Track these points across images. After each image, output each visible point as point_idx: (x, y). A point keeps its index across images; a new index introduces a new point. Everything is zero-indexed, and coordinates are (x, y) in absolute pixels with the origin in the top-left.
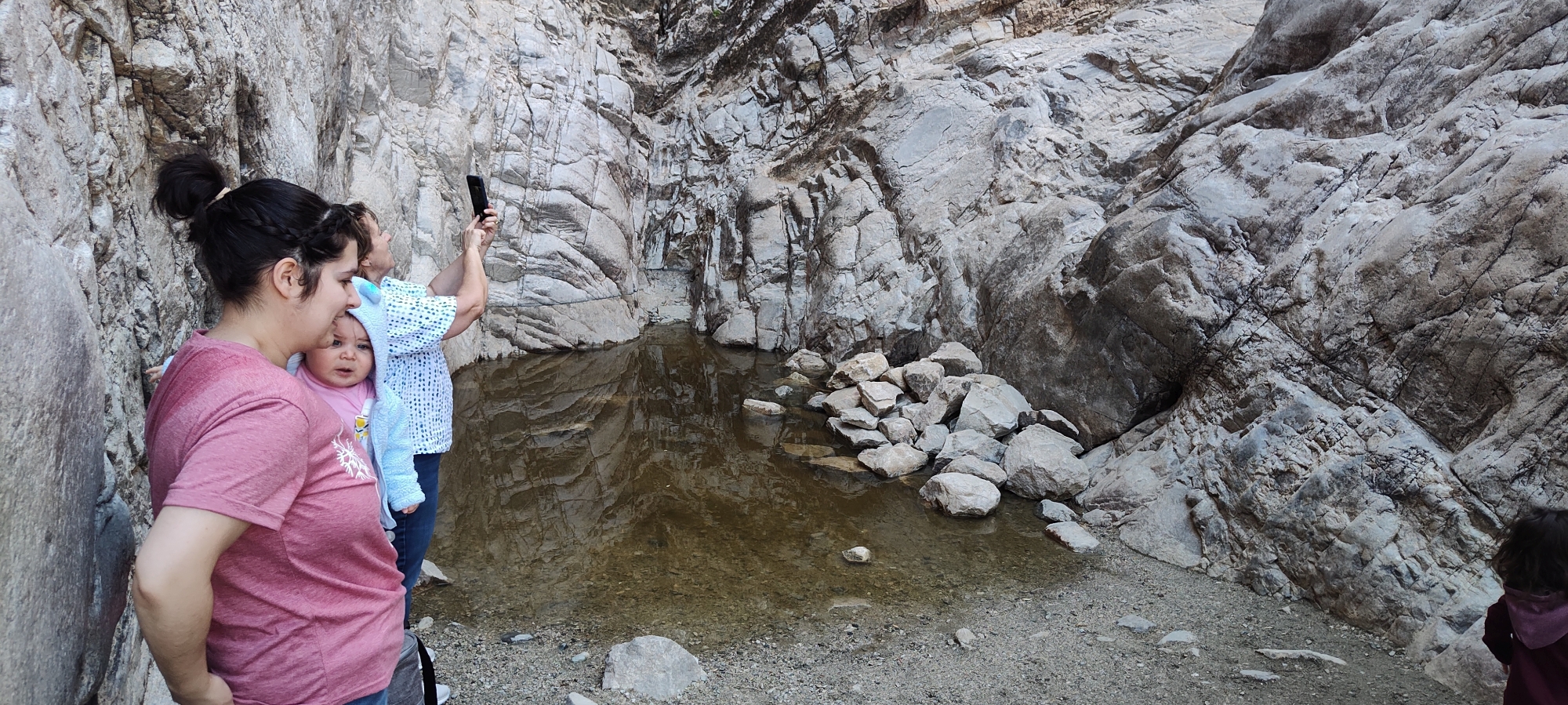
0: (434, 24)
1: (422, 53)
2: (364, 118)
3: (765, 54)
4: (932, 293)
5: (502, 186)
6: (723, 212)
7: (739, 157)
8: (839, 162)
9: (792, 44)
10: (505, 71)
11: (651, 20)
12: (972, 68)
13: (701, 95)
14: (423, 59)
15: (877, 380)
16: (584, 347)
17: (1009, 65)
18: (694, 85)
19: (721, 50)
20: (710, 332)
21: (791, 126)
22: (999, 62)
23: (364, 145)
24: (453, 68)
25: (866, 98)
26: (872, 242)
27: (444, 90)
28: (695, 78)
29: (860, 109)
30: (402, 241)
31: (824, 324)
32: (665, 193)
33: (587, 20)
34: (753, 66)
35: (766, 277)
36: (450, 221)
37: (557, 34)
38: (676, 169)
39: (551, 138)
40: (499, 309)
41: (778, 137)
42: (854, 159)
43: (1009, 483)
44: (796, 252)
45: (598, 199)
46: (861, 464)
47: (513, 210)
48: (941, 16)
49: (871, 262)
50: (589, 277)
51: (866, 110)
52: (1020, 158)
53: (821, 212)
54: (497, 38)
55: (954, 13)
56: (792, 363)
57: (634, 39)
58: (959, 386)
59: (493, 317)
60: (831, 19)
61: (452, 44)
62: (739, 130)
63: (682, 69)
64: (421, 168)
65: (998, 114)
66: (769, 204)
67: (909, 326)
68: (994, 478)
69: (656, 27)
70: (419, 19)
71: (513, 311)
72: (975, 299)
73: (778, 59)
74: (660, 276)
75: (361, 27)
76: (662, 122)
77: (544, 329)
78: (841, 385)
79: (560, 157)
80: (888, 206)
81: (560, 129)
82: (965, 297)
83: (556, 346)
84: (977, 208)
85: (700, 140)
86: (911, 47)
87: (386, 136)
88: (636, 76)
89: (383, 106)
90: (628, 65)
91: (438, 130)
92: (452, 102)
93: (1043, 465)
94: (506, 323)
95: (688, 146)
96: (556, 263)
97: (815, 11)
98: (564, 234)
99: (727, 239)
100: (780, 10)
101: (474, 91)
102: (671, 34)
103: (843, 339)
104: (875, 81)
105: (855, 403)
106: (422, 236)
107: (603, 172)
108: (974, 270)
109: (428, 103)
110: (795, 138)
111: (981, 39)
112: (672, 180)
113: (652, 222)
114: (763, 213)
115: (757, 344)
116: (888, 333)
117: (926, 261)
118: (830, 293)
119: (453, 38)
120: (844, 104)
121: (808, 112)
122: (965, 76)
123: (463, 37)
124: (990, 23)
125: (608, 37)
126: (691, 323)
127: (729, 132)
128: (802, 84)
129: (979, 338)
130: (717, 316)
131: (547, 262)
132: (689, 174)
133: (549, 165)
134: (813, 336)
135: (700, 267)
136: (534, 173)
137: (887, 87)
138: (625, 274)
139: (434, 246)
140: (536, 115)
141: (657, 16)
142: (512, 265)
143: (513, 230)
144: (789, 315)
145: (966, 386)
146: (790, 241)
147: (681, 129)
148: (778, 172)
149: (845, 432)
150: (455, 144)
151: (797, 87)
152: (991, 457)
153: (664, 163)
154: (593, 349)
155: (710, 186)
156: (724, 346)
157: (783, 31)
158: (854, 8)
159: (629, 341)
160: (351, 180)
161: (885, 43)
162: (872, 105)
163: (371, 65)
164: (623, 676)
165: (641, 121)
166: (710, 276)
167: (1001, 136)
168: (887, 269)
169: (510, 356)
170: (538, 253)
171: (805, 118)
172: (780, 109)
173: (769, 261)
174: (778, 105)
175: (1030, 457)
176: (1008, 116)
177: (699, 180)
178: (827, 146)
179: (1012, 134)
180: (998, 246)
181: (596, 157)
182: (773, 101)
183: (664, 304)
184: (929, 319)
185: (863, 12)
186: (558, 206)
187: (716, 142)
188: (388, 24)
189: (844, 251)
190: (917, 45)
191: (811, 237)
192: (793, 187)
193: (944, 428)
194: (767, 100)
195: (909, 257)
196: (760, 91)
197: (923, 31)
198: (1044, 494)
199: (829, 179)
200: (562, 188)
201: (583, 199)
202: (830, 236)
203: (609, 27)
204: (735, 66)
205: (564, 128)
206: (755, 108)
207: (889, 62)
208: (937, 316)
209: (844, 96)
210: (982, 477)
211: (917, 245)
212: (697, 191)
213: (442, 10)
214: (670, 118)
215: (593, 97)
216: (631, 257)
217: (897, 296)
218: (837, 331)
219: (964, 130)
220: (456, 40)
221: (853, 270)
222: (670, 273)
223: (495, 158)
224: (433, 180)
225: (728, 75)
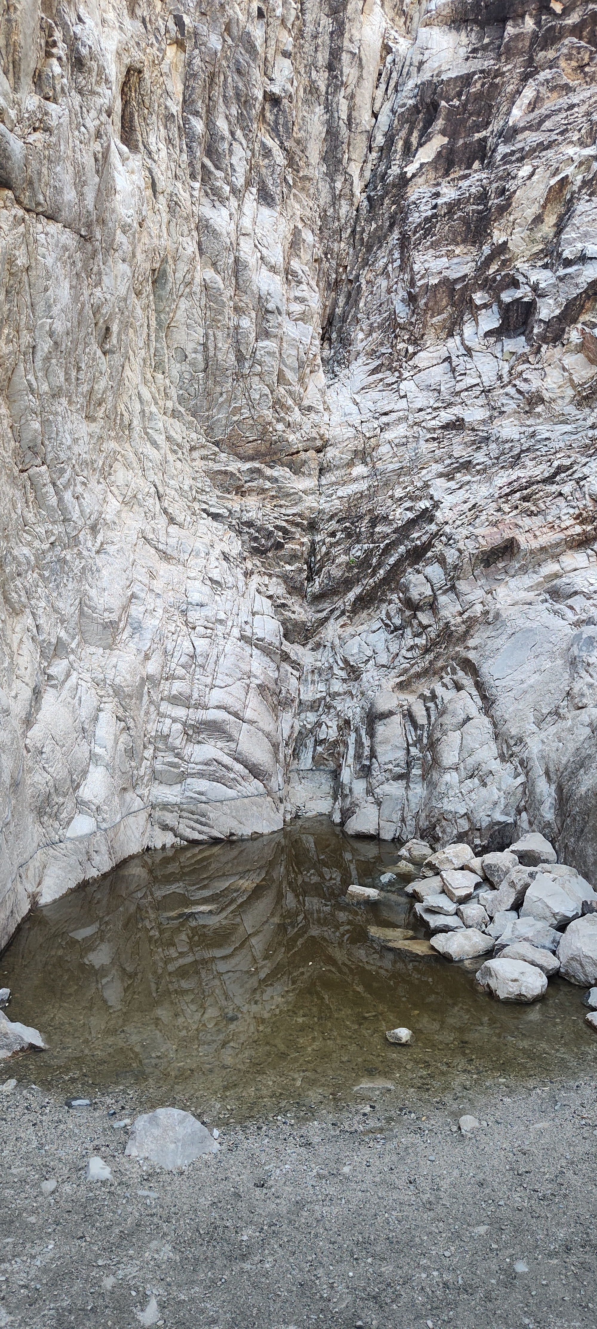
0: (117, 588)
1: (105, 610)
2: (57, 661)
3: (392, 591)
4: (521, 789)
5: (170, 707)
6: (356, 721)
7: (370, 675)
8: (450, 676)
9: (410, 582)
10: (175, 618)
11: (301, 570)
12: (556, 594)
13: (342, 626)
14: (106, 614)
15: (462, 868)
16: (235, 838)
17: (585, 590)
18: (337, 619)
19: (357, 590)
20: (342, 824)
21: (411, 648)
22: (577, 588)
23: (53, 682)
24: (133, 619)
25: (471, 623)
26: (472, 745)
27: (125, 635)
28: (337, 613)
29: (467, 632)
30: (79, 755)
31: (433, 817)
32: (314, 706)
33: (248, 574)
34: (382, 601)
35: (388, 775)
36: (124, 737)
37: (221, 586)
38: (322, 687)
39: (209, 669)
40: (165, 807)
41: (400, 657)
42: (461, 673)
43: (562, 970)
44: (413, 754)
45: (248, 714)
46: (433, 948)
47: (178, 726)
48: (532, 552)
49: (471, 761)
50: (239, 779)
51: (472, 632)
52: (590, 669)
53: (433, 719)
54: (171, 593)
55: (543, 549)
56: (403, 852)
57: (288, 586)
58: (525, 876)
59: (160, 813)
60: (441, 560)
61: (133, 600)
62: (370, 653)
63: (327, 606)
64: (101, 697)
65: (576, 631)
66: (391, 713)
67: (502, 818)
68: (545, 964)
69: (304, 575)
70: (105, 585)
71: (176, 809)
72: (554, 794)
73: (401, 595)
74: (309, 776)
75: (55, 594)
76: (313, 649)
77: (201, 823)
78: (430, 873)
79: (217, 683)
80: (486, 713)
81: (217, 660)
82: (545, 793)
83: (211, 837)
84: (557, 714)
85: (340, 662)
86: (507, 579)
87: (74, 675)
88: (290, 614)
89: (73, 651)
90: (284, 605)
91: (115, 667)
92: (131, 644)
93: (590, 954)
94: (170, 819)
95: (331, 668)
96: (212, 768)
97: (429, 554)
98: (220, 744)
99: (359, 743)
100: (402, 556)
101: (148, 635)
102: (317, 580)
103: (448, 830)
104: (478, 608)
105: (439, 890)
106: (98, 750)
107: (253, 693)
108: (552, 769)
109: (109, 647)
110: (414, 658)
111: (568, 569)
112: (318, 696)
113: (303, 730)
114: (385, 721)
115: (379, 834)
116: (484, 825)
117: (516, 761)
118: (438, 789)
119: (133, 596)
120: (453, 628)
121: (424, 637)
122: (550, 601)
123: (142, 595)
124: (575, 555)
125: (266, 585)
126: (330, 816)
127: (361, 655)
128: (419, 614)
129: (556, 830)
130: (348, 810)
131: (205, 768)
132: (332, 690)
133: (208, 689)
134: (425, 827)
135: (340, 766)
136: (195, 696)
137: (488, 612)
138: (271, 776)
139: (107, 758)
140: (198, 650)
141: (305, 567)
142: (176, 770)
143: (177, 743)
144: (406, 809)
145: (532, 875)
146: (408, 745)
147: (326, 654)
148: (402, 686)
149: (426, 917)
150: (128, 677)
151: (415, 617)
152: (548, 944)
153: (313, 682)
154: (242, 840)
155: (348, 700)
156: (352, 836)
157: (405, 571)
158: (459, 550)
159: (274, 832)
160: (38, 710)
161: (487, 577)
162: (476, 628)
163: (62, 622)
164: (142, 1144)
165: (295, 650)
166: (346, 775)
167: (575, 651)
168: (485, 768)
169: (172, 846)
170: (197, 760)
171: (421, 641)
172: (402, 635)
173: (390, 762)
174: (401, 632)
175: (579, 945)
176: (581, 633)
177: (339, 695)
178: (440, 663)
179: (584, 648)
180: (571, 747)
181: (248, 681)
182: (396, 629)
183: (311, 799)
184: (519, 812)
185: (466, 553)
186: (215, 722)
187: (352, 663)
188: (78, 591)
189: (449, 756)
190: (513, 576)
191: (425, 741)
192: (412, 698)
193: (513, 914)
194: (392, 628)
195: (502, 757)
196: (388, 622)
197: (518, 565)
198: (593, 982)
199: (440, 691)
200: (218, 707)
201: (236, 715)
202: (438, 740)
203: (267, 578)
204: (369, 602)
205: (221, 660)
206: (383, 635)
207: (489, 592)
208: (525, 809)
209: (453, 622)
210: (533, 963)
211: (509, 747)
212: (339, 705)
213: (125, 576)
214: (318, 646)
215: (248, 634)
216: (277, 761)
217: (493, 792)
218: (444, 823)
219: (548, 646)
220: (136, 598)
221: (457, 769)
222: (317, 773)
223: (165, 685)
224: (110, 706)
225: (363, 609)
